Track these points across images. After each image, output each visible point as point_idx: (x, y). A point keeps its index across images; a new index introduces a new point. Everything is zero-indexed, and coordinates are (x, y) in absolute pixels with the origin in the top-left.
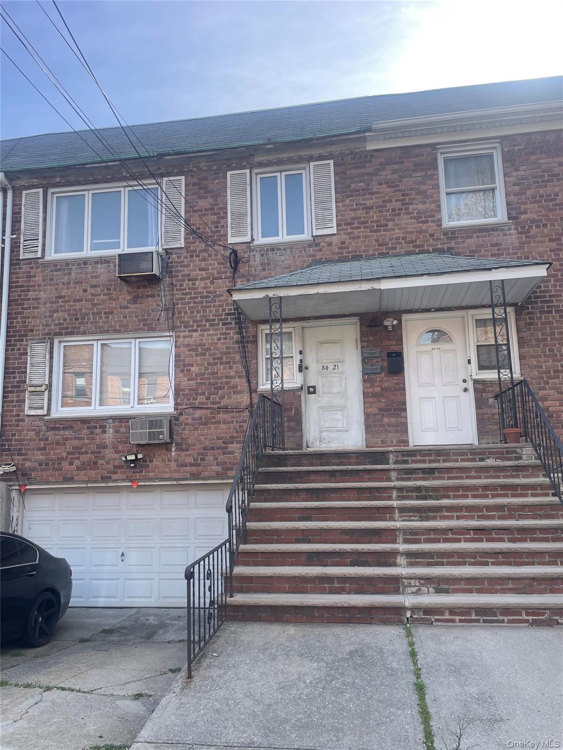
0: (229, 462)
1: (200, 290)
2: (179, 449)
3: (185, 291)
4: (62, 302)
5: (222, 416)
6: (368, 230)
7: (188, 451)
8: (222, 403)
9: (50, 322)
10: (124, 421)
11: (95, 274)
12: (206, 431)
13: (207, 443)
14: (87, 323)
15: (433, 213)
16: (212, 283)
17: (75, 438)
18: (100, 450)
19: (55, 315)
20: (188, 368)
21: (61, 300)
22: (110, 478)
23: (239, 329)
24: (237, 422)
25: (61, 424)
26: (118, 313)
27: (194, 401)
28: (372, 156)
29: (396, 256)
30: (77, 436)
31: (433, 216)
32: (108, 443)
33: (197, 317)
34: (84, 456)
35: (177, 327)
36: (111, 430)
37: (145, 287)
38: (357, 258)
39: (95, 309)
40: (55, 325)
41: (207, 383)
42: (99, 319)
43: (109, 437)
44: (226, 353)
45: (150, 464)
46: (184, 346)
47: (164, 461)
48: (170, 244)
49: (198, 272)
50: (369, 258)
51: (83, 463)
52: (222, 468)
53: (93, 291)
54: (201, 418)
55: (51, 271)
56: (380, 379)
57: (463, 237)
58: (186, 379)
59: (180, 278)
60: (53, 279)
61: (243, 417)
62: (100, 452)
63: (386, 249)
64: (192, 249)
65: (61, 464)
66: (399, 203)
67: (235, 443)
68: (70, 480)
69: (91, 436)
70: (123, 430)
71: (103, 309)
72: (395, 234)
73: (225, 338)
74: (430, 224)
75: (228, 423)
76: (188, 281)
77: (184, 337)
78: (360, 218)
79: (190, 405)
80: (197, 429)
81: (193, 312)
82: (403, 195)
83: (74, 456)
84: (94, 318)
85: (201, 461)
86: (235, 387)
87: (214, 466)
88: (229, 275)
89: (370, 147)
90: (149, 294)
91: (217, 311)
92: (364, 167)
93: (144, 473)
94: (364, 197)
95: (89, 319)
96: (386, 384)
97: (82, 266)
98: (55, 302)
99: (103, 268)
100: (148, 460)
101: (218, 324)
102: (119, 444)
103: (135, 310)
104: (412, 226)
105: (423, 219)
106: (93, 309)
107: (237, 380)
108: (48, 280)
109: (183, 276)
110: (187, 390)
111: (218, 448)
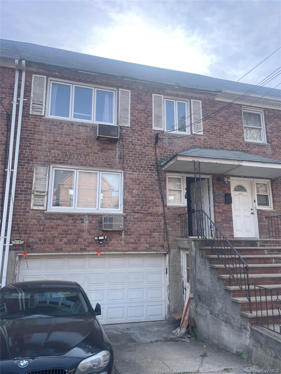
0: (153, 242)
1: (138, 151)
2: (126, 234)
3: (130, 150)
4: (57, 144)
5: (149, 218)
6: (216, 136)
7: (131, 235)
8: (149, 211)
9: (49, 155)
10: (95, 217)
11: (78, 132)
12: (141, 225)
13: (142, 232)
14: (73, 159)
15: (241, 134)
16: (144, 148)
17: (64, 225)
18: (80, 233)
19: (52, 151)
20: (131, 191)
21: (57, 143)
22: (86, 249)
23: (158, 173)
24: (157, 221)
25: (55, 216)
26: (92, 156)
27: (135, 209)
28: (217, 103)
29: (227, 150)
30: (65, 224)
31: (241, 136)
32: (85, 229)
33: (136, 164)
34: (69, 236)
35: (126, 168)
36: (87, 222)
37: (108, 144)
38: (211, 148)
39: (78, 151)
40: (52, 157)
41: (141, 200)
42: (80, 157)
43: (86, 225)
44: (151, 185)
45: (110, 242)
46: (130, 179)
47: (117, 240)
48: (122, 124)
49: (137, 141)
50: (216, 149)
51: (69, 240)
52: (149, 245)
53: (77, 141)
54: (138, 218)
55: (50, 125)
56: (222, 206)
57: (252, 147)
58: (130, 197)
59: (127, 142)
60: (51, 130)
61: (160, 219)
62: (80, 234)
63: (223, 146)
64: (133, 128)
65: (54, 240)
66: (228, 127)
67: (156, 232)
68: (61, 250)
69: (74, 224)
70: (94, 222)
71: (83, 152)
72: (226, 140)
73: (151, 177)
74: (240, 139)
75: (152, 221)
76: (131, 145)
77: (129, 174)
78: (212, 130)
79: (132, 211)
80: (136, 224)
81: (134, 162)
82: (230, 124)
83: (63, 236)
84: (77, 157)
85: (138, 241)
86: (155, 203)
87: (145, 244)
88: (152, 145)
89: (217, 99)
90: (110, 148)
91: (147, 163)
92: (214, 107)
93: (106, 247)
94: (214, 121)
95: (74, 156)
96: (224, 208)
97: (70, 126)
98: (52, 144)
99: (83, 129)
100: (109, 239)
101: (147, 170)
102: (92, 230)
103: (102, 156)
104: (233, 138)
105: (237, 136)
106: (77, 151)
107: (157, 199)
108: (48, 130)
109: (129, 142)
110: (131, 202)
111: (147, 235)
